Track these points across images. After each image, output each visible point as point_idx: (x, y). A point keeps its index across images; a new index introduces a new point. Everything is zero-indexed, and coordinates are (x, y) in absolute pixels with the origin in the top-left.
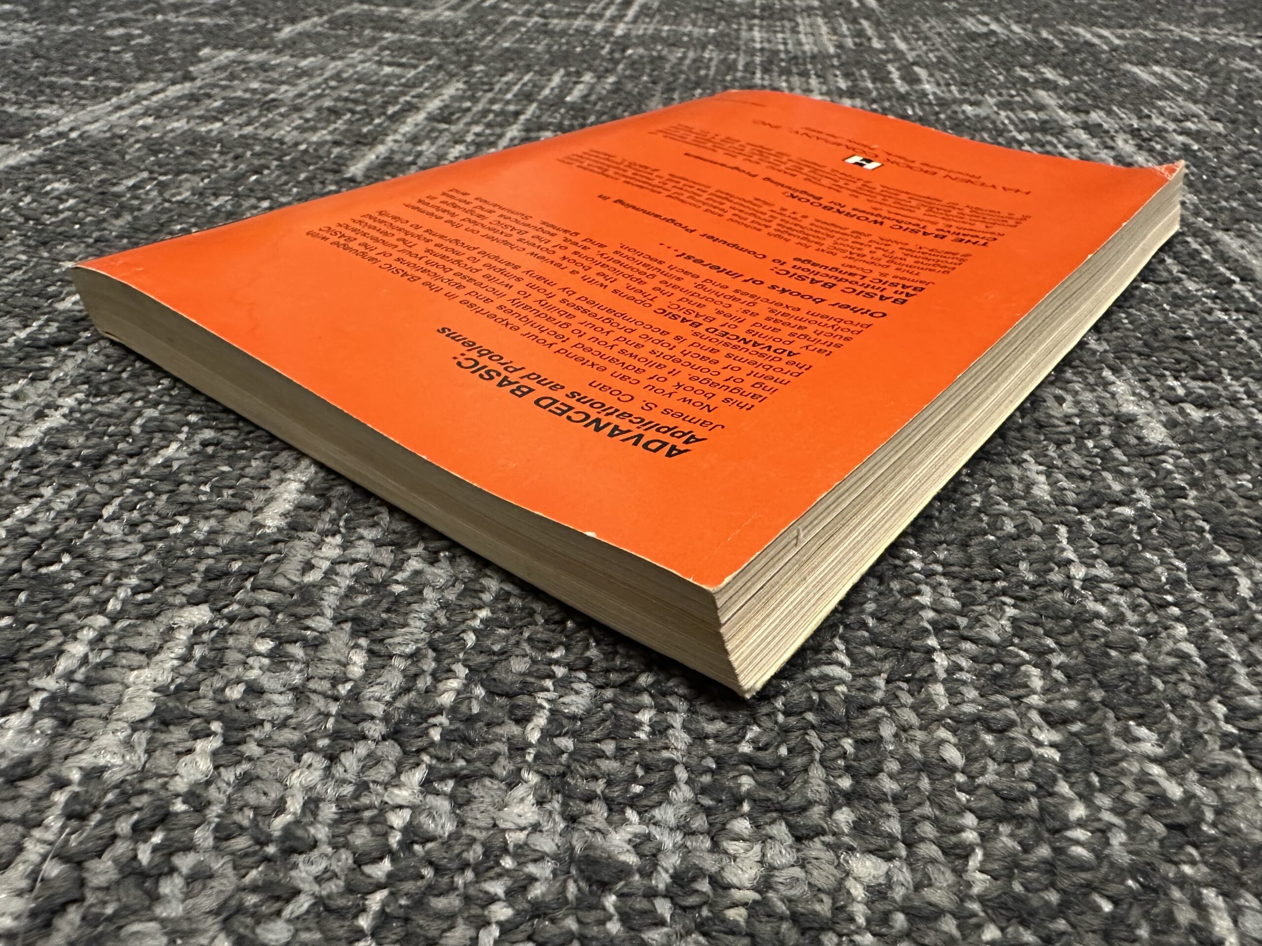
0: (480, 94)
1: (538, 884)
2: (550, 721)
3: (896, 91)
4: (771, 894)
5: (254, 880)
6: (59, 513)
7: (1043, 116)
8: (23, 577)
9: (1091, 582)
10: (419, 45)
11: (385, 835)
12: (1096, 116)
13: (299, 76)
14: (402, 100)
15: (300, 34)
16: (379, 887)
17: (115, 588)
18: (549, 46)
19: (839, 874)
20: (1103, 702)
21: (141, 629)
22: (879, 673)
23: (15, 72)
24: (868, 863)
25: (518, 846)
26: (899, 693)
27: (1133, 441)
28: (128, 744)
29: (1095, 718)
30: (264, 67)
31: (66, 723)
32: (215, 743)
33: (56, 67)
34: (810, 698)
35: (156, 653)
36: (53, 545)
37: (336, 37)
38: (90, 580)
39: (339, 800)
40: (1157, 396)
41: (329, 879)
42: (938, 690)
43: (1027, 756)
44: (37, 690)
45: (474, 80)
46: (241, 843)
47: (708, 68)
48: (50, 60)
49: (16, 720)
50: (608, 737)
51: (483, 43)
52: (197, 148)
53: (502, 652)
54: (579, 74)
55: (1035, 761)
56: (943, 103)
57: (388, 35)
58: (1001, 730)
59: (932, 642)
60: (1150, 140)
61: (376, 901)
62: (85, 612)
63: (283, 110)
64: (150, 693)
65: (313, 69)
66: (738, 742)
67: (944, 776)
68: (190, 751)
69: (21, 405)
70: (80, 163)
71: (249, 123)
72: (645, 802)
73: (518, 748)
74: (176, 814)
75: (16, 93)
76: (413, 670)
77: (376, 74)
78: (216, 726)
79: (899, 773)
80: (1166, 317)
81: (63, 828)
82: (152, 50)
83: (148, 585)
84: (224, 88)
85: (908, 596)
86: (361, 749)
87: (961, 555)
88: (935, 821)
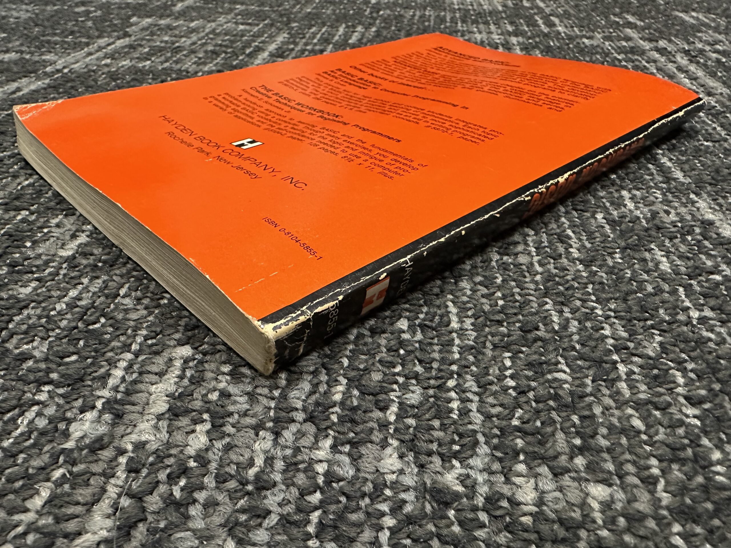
0: (298, 40)
1: (407, 505)
2: (399, 409)
3: (542, 32)
4: (545, 508)
5: (242, 506)
6: (94, 293)
7: (631, 44)
8: (80, 332)
9: (702, 320)
10: (258, 12)
11: (314, 478)
12: (662, 43)
13: (191, 32)
14: (253, 44)
15: (187, 7)
16: (316, 508)
17: (135, 336)
18: (334, 11)
19: (582, 495)
20: (721, 391)
21: (154, 361)
22: (587, 377)
23: (26, 35)
24: (599, 489)
25: (392, 483)
26: (601, 388)
27: (715, 236)
28: (156, 427)
29: (717, 401)
30: (169, 27)
31: (118, 416)
32: (208, 426)
33: (49, 31)
34: (549, 392)
35: (164, 375)
36: (94, 313)
37: (209, 8)
38: (118, 333)
39: (284, 458)
40: (724, 209)
41: (287, 504)
42: (623, 386)
43: (681, 423)
44: (99, 397)
45: (293, 32)
46: (232, 484)
47: (429, 21)
48: (45, 27)
49: (90, 416)
50: (435, 417)
51: (295, 10)
52: (139, 76)
53: (365, 369)
54: (354, 27)
55: (687, 427)
56: (571, 38)
57: (238, 7)
58: (664, 408)
59: (615, 357)
60: (696, 57)
61: (315, 516)
62: (119, 351)
63: (185, 53)
64: (165, 398)
65: (198, 28)
66: (511, 419)
67: (635, 436)
68: (193, 431)
69: (62, 230)
70: (72, 87)
71: (166, 61)
72: (464, 455)
73: (384, 425)
74: (191, 468)
75: (28, 47)
76: (315, 381)
77: (236, 30)
78: (206, 416)
79: (608, 435)
80: (723, 162)
81: (127, 477)
82: (102, 19)
83: (153, 334)
84: (149, 40)
85: (597, 331)
86: (294, 428)
87: (624, 305)
88: (634, 463)
